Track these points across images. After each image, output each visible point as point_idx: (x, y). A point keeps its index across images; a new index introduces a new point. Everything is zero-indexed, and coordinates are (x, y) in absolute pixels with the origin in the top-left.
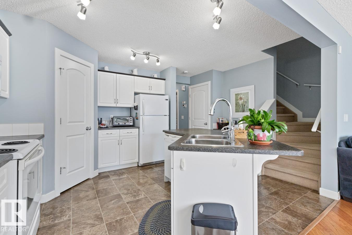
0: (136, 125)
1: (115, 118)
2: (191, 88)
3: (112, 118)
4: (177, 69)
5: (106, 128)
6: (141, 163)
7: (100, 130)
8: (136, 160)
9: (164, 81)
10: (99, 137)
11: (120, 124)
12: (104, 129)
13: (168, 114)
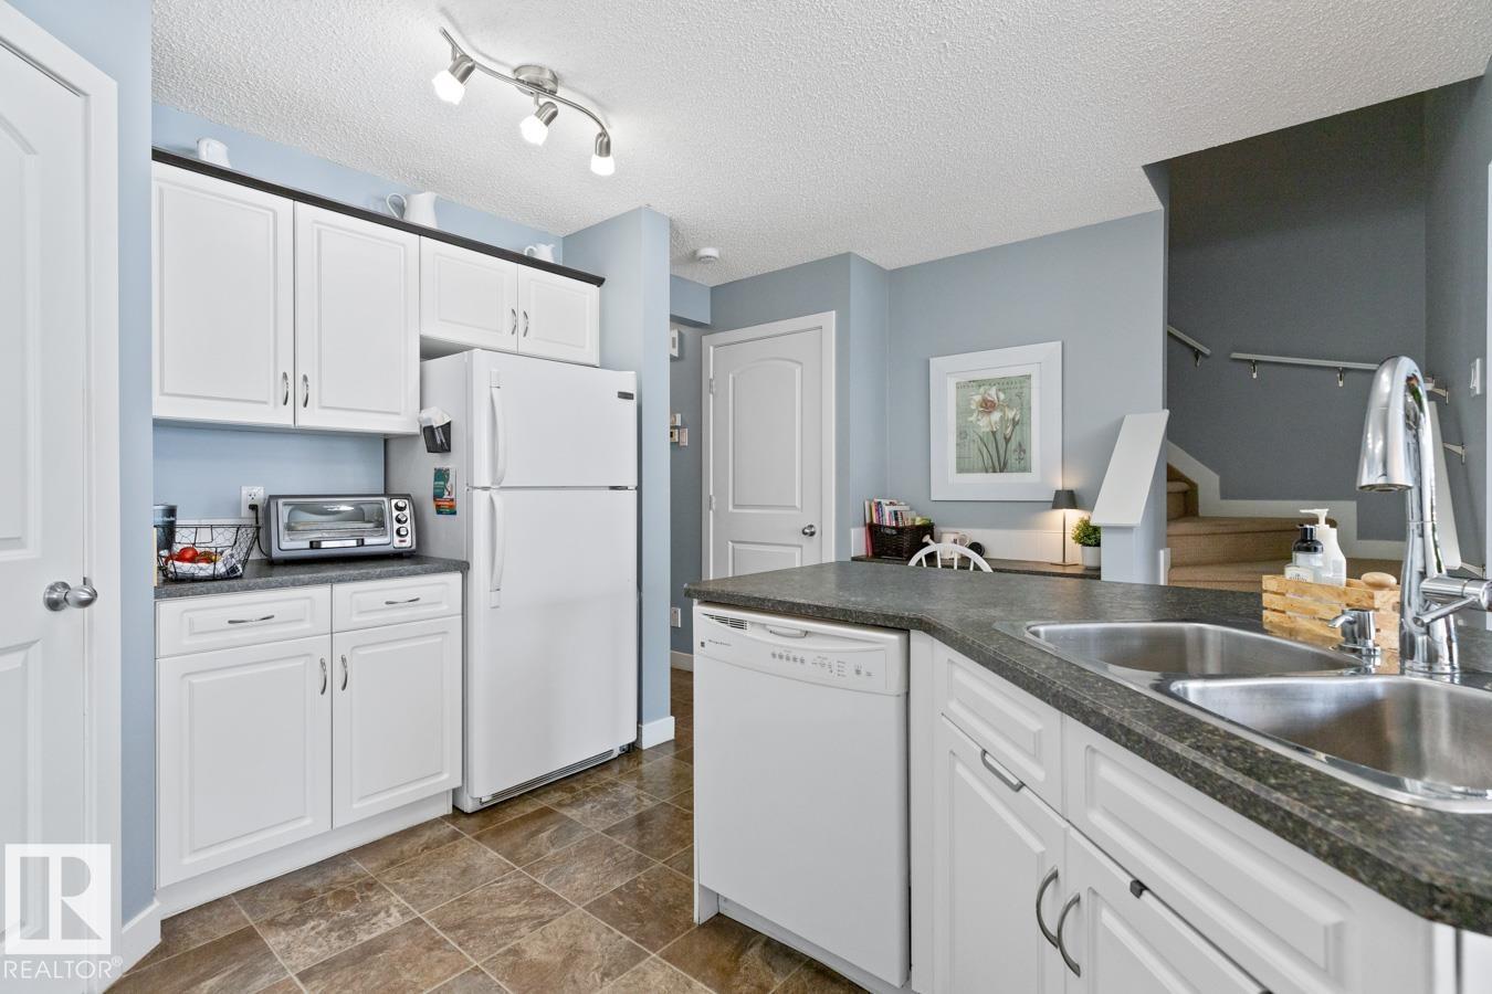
0: (438, 548)
1: (285, 504)
2: (715, 347)
3: (253, 507)
4: (675, 230)
5: (225, 584)
6: (482, 790)
7: (169, 595)
8: (445, 776)
9: (592, 288)
10: (163, 650)
11: (324, 545)
12: (209, 585)
13: (633, 482)
